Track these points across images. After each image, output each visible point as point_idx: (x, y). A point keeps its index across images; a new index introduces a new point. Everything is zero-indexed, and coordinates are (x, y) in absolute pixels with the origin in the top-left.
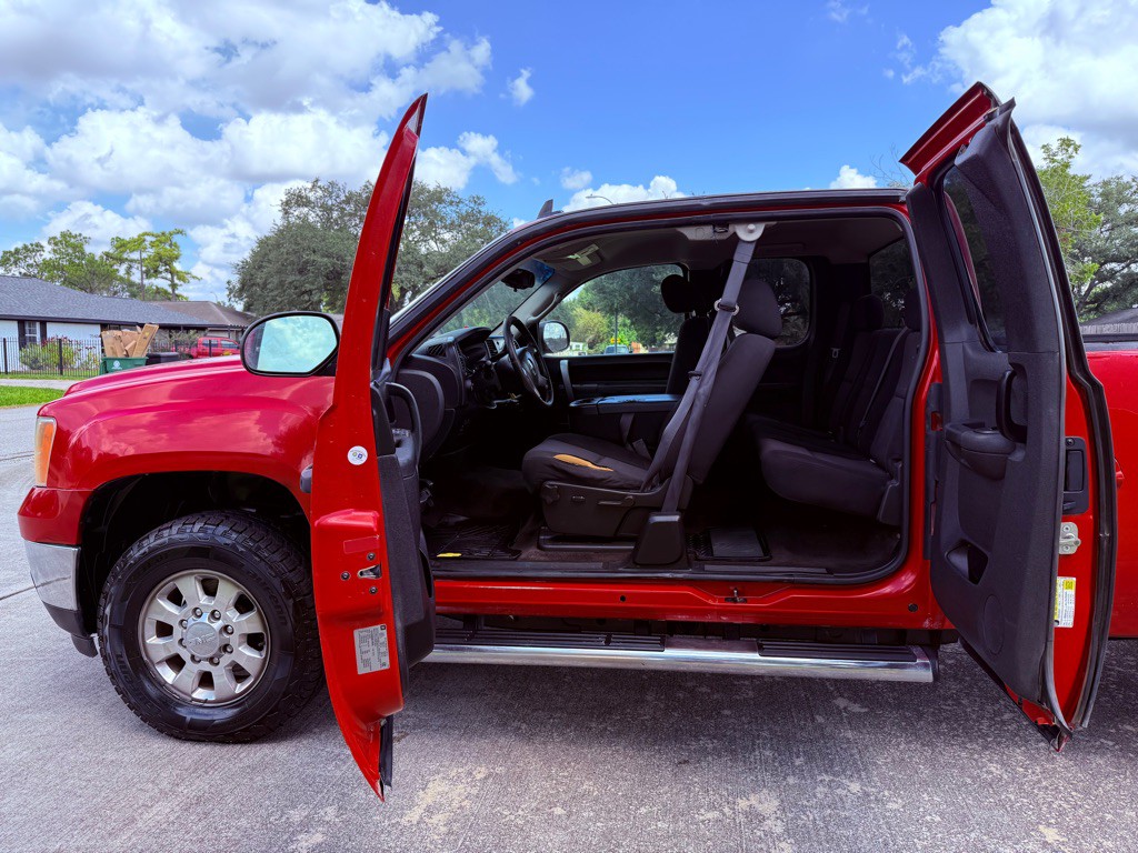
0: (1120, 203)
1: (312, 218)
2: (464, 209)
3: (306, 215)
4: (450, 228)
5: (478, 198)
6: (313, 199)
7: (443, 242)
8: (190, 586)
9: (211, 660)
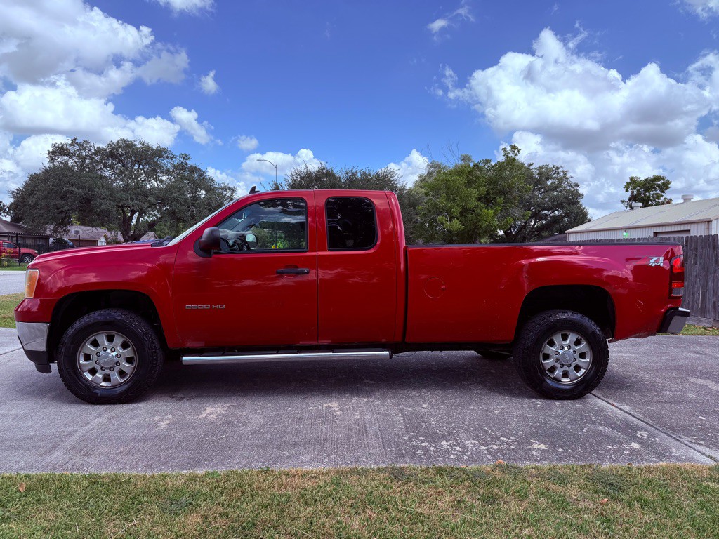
0: (547, 179)
1: (71, 163)
2: (176, 162)
3: (67, 162)
4: (167, 173)
5: (186, 155)
6: (72, 151)
7: (162, 181)
8: (102, 339)
9: (110, 369)
